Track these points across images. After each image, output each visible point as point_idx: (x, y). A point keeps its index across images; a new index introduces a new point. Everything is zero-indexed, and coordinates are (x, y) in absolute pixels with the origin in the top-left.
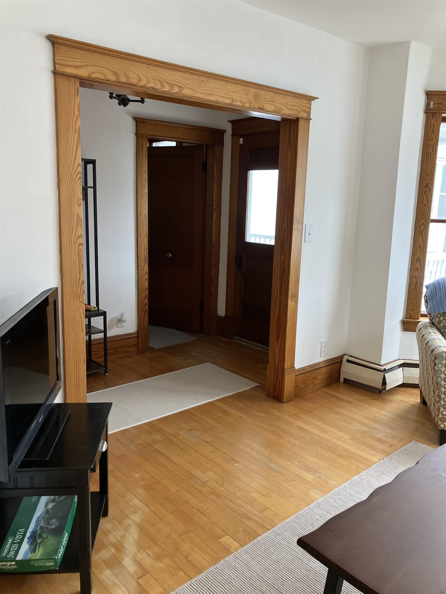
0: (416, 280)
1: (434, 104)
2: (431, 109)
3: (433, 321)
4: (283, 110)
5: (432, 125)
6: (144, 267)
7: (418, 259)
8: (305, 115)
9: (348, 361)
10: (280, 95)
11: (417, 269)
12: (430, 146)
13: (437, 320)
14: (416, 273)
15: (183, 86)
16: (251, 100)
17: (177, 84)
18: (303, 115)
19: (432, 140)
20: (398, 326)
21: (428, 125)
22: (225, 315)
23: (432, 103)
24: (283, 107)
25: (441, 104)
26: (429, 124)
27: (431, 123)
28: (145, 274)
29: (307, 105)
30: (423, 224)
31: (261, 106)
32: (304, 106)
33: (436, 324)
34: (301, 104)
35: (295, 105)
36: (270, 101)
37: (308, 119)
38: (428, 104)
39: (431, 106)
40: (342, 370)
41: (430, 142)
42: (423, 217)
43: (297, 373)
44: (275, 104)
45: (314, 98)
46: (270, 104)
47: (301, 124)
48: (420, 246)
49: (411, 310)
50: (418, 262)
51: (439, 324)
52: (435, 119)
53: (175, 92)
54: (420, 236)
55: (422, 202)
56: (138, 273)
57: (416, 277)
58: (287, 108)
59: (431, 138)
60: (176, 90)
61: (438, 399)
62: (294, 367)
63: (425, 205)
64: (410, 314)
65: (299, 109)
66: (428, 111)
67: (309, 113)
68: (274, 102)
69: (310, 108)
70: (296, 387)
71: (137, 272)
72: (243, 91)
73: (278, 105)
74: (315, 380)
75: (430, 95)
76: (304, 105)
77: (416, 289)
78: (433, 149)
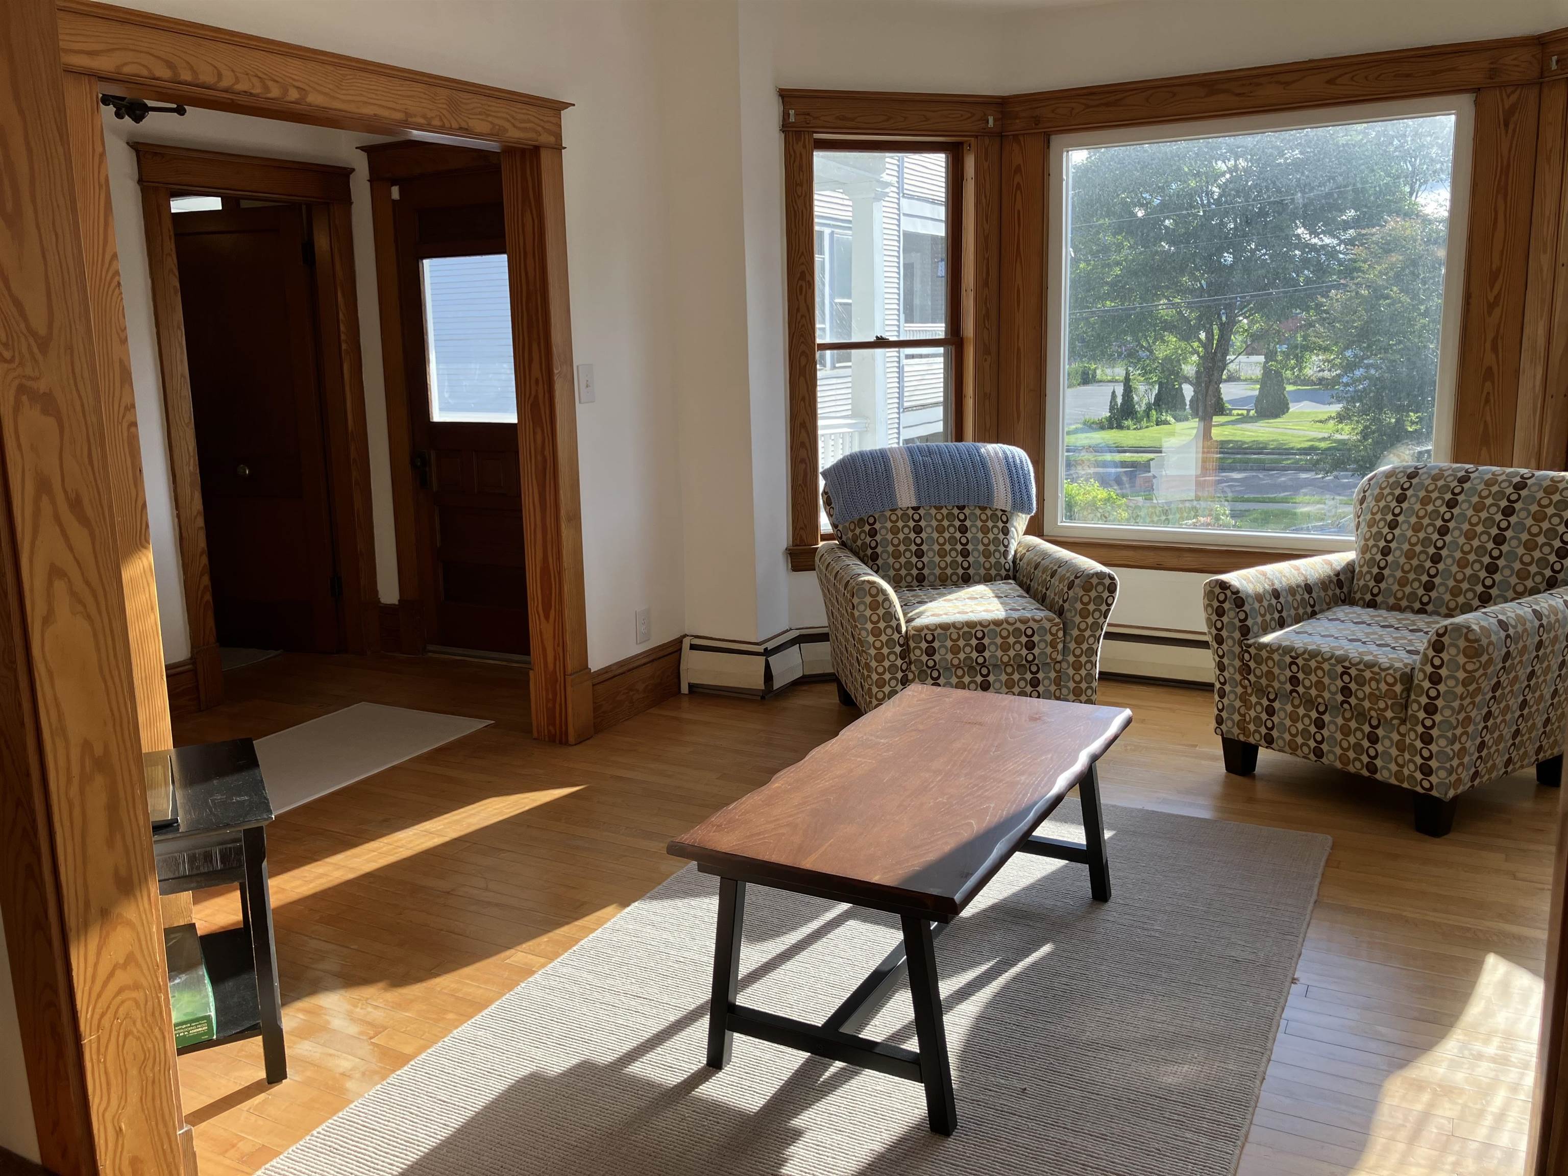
0: (803, 466)
1: (796, 114)
2: (792, 125)
3: (844, 538)
4: (506, 130)
5: (798, 155)
6: (192, 499)
7: (803, 425)
8: (552, 139)
9: (693, 647)
10: (499, 101)
11: (803, 444)
12: (799, 197)
13: (850, 534)
14: (803, 453)
15: (306, 88)
16: (444, 112)
17: (295, 83)
18: (546, 139)
19: (801, 185)
20: (781, 564)
21: (791, 156)
22: (399, 601)
23: (792, 112)
24: (507, 125)
25: (808, 114)
26: (792, 153)
27: (794, 152)
28: (195, 518)
29: (554, 120)
30: (803, 352)
31: (464, 125)
32: (548, 122)
33: (849, 543)
34: (541, 117)
35: (529, 121)
36: (480, 114)
37: (558, 148)
38: (785, 116)
39: (792, 119)
40: (683, 667)
41: (799, 189)
42: (802, 339)
43: (596, 681)
44: (490, 119)
45: (567, 105)
46: (482, 120)
47: (546, 157)
48: (803, 399)
49: (801, 528)
50: (803, 431)
51: (855, 542)
52: (801, 144)
53: (293, 100)
54: (802, 379)
55: (798, 310)
56: (178, 516)
57: (803, 461)
58: (515, 126)
59: (798, 182)
60: (294, 95)
61: (866, 673)
62: (586, 667)
63: (802, 316)
64: (801, 537)
65: (539, 129)
66: (786, 127)
67: (559, 137)
68: (489, 115)
69: (560, 126)
70: (595, 710)
71: (175, 512)
72: (425, 94)
73: (497, 121)
74: (631, 693)
75: (787, 96)
76: (546, 119)
77: (806, 486)
78: (805, 204)
